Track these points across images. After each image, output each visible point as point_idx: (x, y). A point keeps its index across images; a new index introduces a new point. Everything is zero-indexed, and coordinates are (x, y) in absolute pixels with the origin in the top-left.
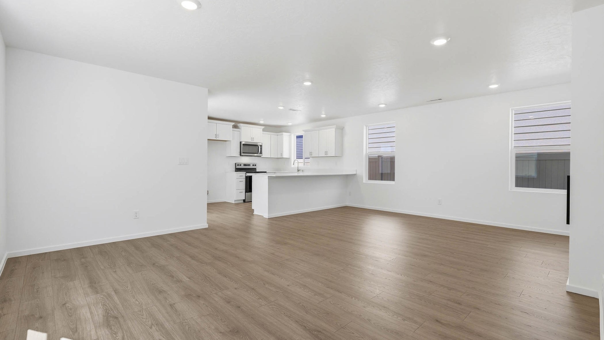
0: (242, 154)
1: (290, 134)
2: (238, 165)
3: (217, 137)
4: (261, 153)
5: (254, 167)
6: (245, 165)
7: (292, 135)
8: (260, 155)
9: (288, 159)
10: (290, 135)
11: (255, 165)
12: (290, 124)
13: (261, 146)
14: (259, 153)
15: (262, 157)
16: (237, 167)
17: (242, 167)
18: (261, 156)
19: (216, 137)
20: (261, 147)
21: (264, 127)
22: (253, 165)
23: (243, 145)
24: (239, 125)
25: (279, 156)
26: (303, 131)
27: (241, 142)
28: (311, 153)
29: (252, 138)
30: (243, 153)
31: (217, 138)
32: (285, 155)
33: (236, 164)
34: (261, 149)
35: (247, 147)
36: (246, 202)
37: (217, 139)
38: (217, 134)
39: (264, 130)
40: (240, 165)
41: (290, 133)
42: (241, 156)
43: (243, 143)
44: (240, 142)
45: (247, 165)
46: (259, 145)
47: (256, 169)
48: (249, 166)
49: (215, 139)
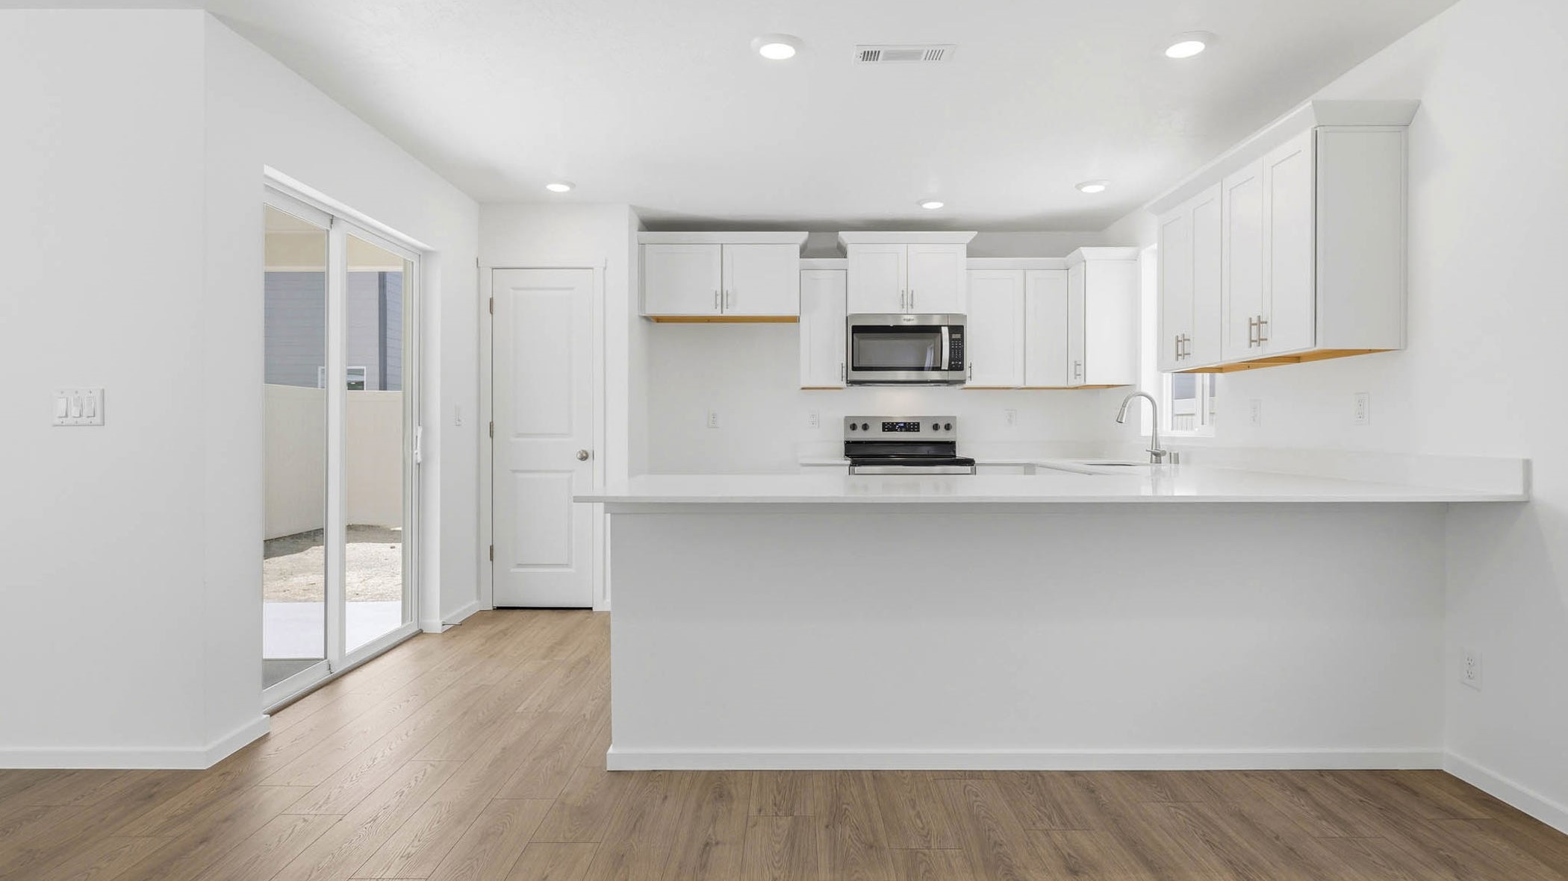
0: (852, 375)
2: (853, 427)
3: (726, 303)
4: (957, 366)
5: (941, 436)
6: (889, 427)
8: (954, 375)
11: (949, 428)
13: (957, 330)
14: (949, 367)
15: (967, 384)
16: (852, 436)
17: (877, 434)
18: (961, 382)
19: (721, 306)
20: (955, 336)
21: (975, 234)
22: (936, 428)
23: (857, 329)
27: (848, 320)
29: (906, 293)
30: (856, 369)
31: (725, 308)
32: (1102, 372)
34: (958, 342)
37: (727, 312)
38: (725, 293)
39: (973, 250)
40: (864, 427)
42: (853, 387)
45: (897, 423)
46: (948, 326)
47: (951, 445)
48: (914, 431)
49: (717, 313)
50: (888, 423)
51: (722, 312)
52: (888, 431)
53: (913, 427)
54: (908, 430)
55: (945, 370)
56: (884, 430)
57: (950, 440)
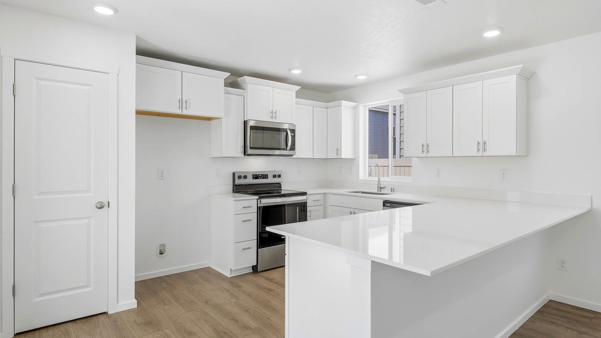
0: (249, 151)
1: (355, 104)
2: (240, 177)
3: (184, 106)
4: (293, 148)
5: (276, 180)
6: (256, 177)
7: (361, 107)
8: (291, 153)
9: (352, 161)
10: (355, 108)
11: (279, 176)
12: (362, 78)
13: (293, 131)
14: (288, 148)
15: (294, 156)
16: (238, 182)
17: (250, 180)
18: (292, 155)
19: (181, 107)
20: (293, 134)
21: (299, 87)
22: (274, 176)
23: (252, 128)
24: (240, 80)
25: (332, 155)
26: (400, 91)
27: (245, 123)
28: (425, 148)
29: (272, 112)
30: (251, 148)
31: (184, 109)
32: (346, 153)
33: (234, 174)
34: (293, 137)
35: (260, 134)
36: (260, 272)
37: (185, 112)
38: (184, 101)
39: (298, 95)
40: (245, 177)
41: (355, 102)
42: (247, 157)
43: (251, 123)
44: (244, 121)
45: (259, 175)
46: (289, 129)
47: (279, 185)
48: (266, 178)
49: (179, 112)
50: (255, 175)
51: (182, 112)
52: (255, 179)
53: (265, 176)
54: (263, 178)
55: (288, 150)
56: (253, 179)
57: (279, 182)
